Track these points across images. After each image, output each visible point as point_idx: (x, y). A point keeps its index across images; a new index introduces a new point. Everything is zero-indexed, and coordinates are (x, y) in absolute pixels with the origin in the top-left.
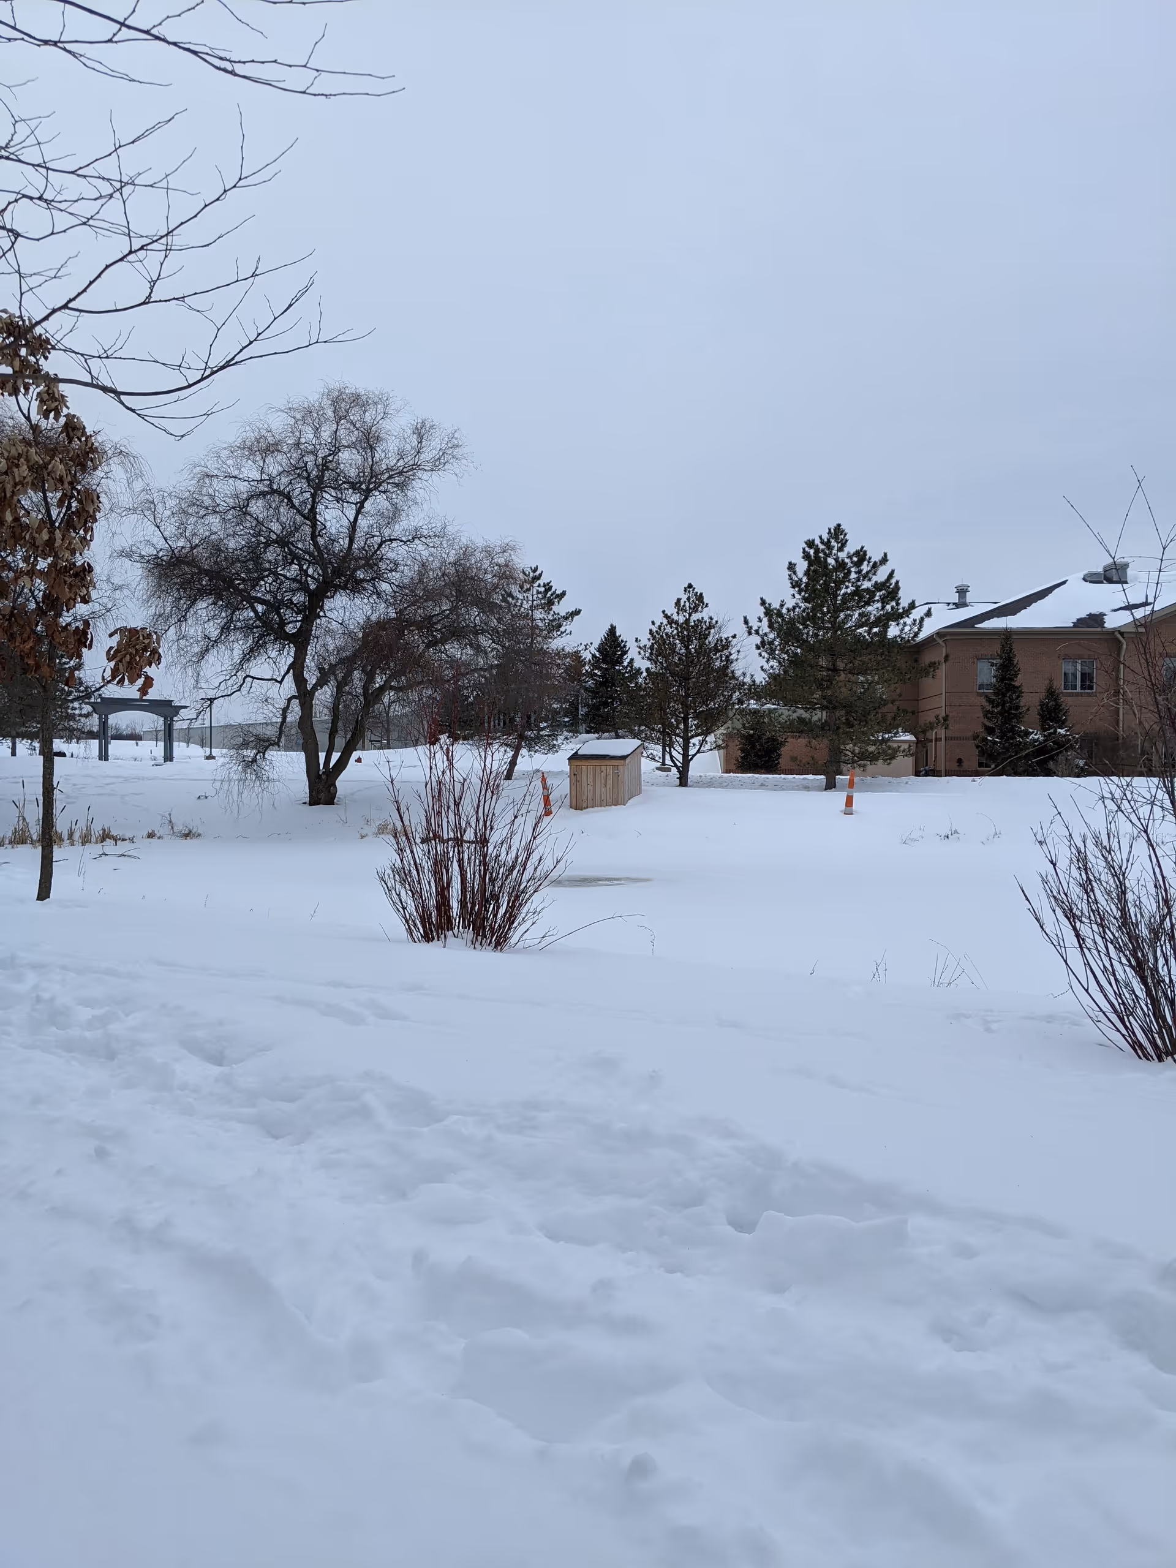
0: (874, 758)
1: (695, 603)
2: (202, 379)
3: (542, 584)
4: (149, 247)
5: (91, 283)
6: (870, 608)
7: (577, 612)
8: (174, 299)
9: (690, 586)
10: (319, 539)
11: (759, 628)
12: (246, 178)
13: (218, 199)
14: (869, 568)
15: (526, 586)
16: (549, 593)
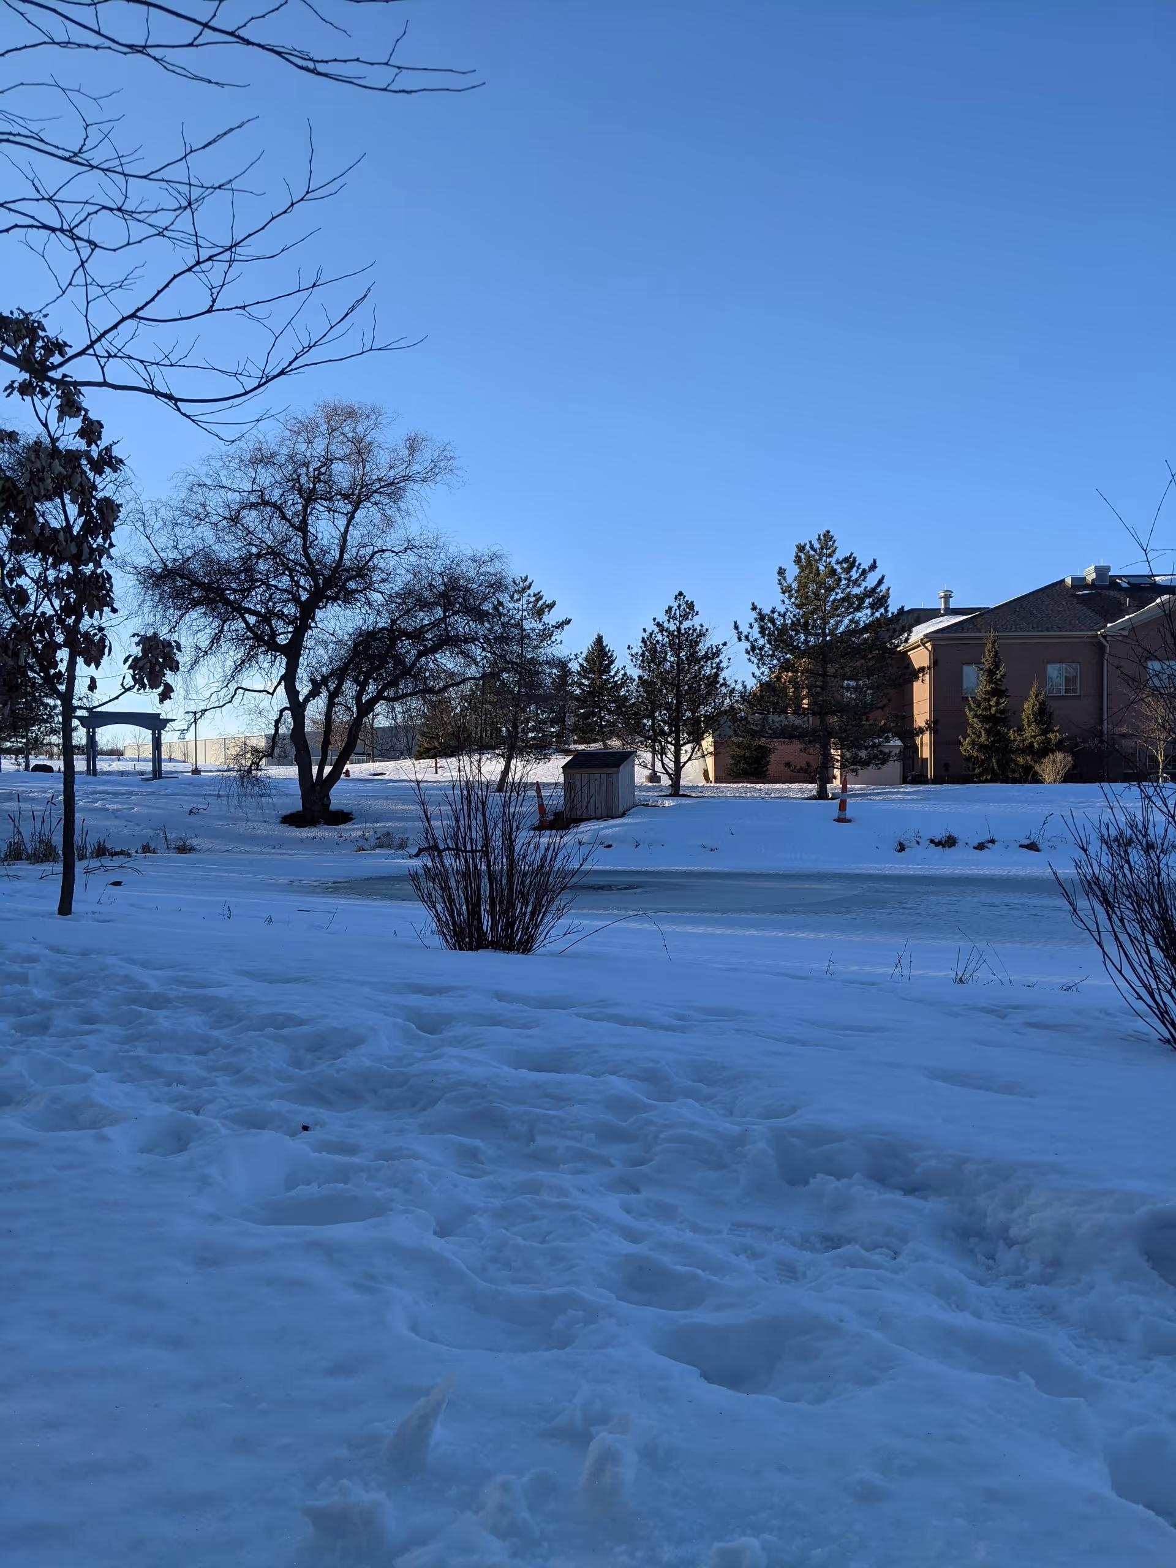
0: (865, 763)
1: (686, 612)
2: (259, 386)
3: (532, 594)
4: (215, 258)
5: (159, 292)
6: (859, 614)
7: (568, 622)
8: (237, 307)
9: (681, 594)
10: (311, 551)
11: (749, 633)
12: (313, 191)
13: (285, 212)
14: (858, 575)
15: (516, 596)
16: (541, 603)
